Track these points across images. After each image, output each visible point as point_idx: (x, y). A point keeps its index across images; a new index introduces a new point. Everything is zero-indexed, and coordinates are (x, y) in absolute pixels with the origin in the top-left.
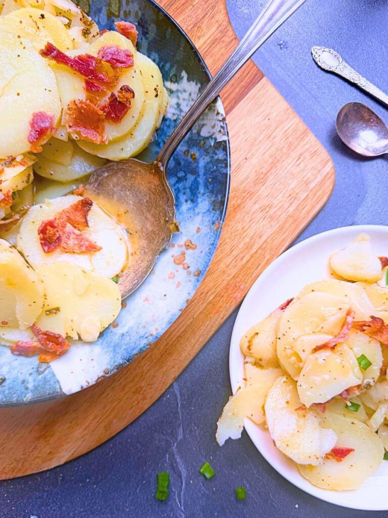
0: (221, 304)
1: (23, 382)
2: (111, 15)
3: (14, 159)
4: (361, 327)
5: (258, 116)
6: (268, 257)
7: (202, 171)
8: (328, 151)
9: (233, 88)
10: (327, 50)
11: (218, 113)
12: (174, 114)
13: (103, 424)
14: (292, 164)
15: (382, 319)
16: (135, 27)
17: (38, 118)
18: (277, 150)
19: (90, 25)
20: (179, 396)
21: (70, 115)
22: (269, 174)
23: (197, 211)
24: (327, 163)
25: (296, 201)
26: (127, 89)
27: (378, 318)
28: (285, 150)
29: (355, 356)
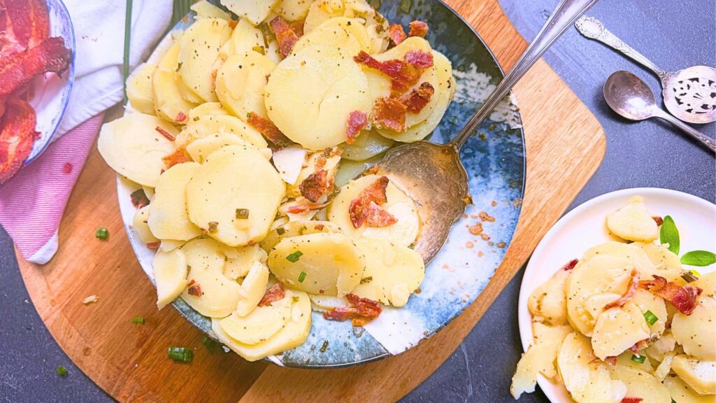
0: (506, 266)
1: (346, 344)
2: (400, 12)
3: (330, 150)
4: (646, 286)
5: (529, 88)
6: (548, 220)
7: (492, 151)
8: (596, 116)
9: (504, 62)
10: (589, 18)
11: (511, 104)
12: (460, 98)
13: (399, 383)
14: (565, 132)
15: (665, 277)
16: (426, 24)
17: (355, 115)
18: (550, 119)
19: (383, 21)
20: (466, 355)
21: (377, 110)
22: (543, 143)
23: (489, 185)
24: (598, 129)
25: (571, 167)
26: (427, 86)
27: (661, 277)
28: (557, 119)
29: (642, 311)
